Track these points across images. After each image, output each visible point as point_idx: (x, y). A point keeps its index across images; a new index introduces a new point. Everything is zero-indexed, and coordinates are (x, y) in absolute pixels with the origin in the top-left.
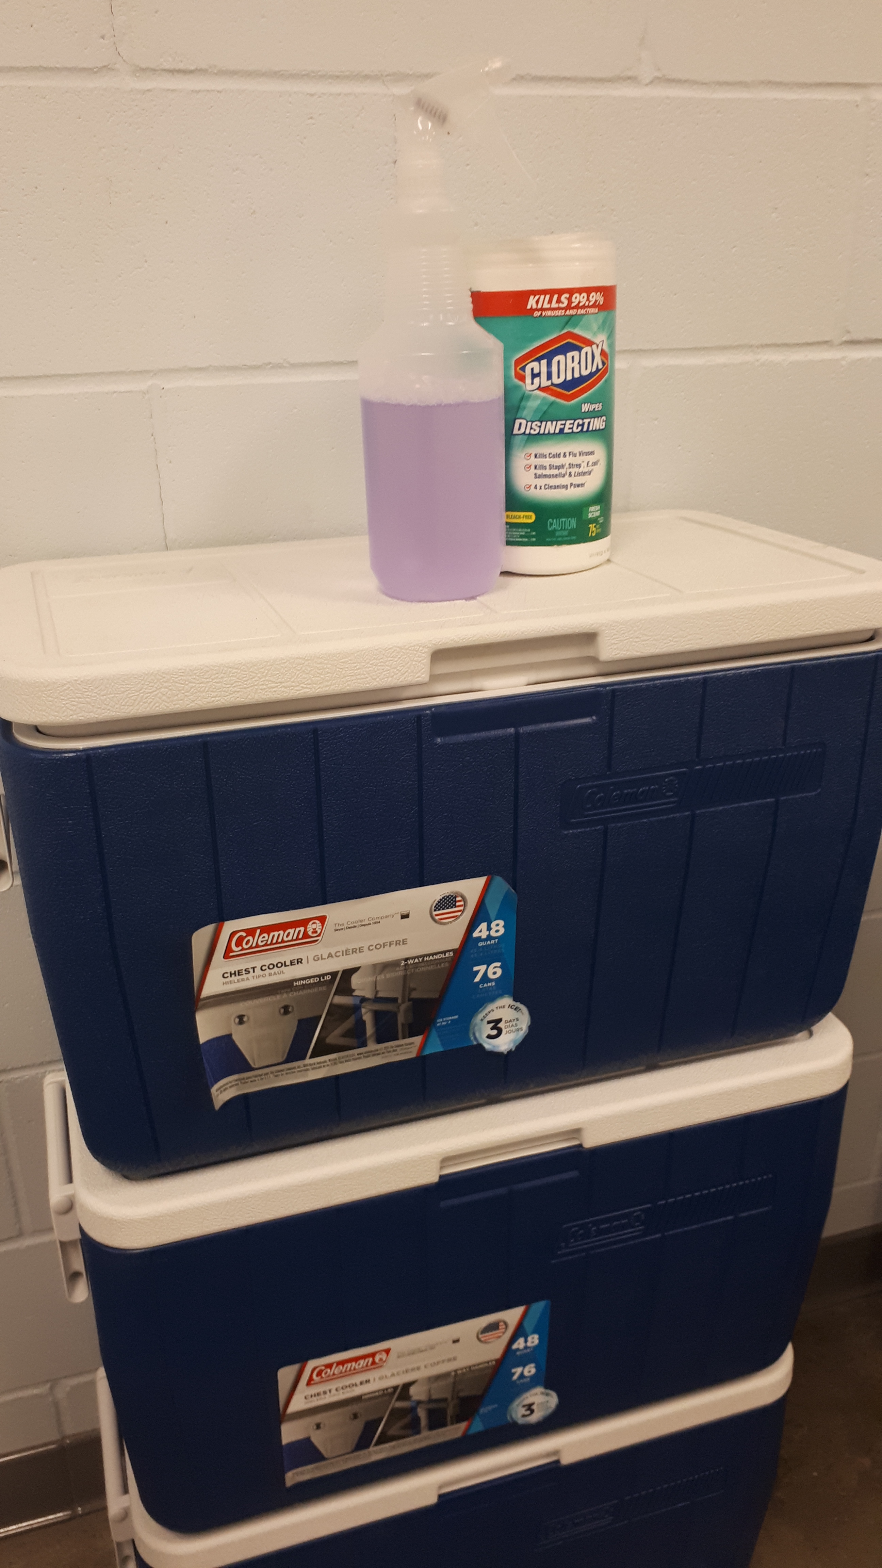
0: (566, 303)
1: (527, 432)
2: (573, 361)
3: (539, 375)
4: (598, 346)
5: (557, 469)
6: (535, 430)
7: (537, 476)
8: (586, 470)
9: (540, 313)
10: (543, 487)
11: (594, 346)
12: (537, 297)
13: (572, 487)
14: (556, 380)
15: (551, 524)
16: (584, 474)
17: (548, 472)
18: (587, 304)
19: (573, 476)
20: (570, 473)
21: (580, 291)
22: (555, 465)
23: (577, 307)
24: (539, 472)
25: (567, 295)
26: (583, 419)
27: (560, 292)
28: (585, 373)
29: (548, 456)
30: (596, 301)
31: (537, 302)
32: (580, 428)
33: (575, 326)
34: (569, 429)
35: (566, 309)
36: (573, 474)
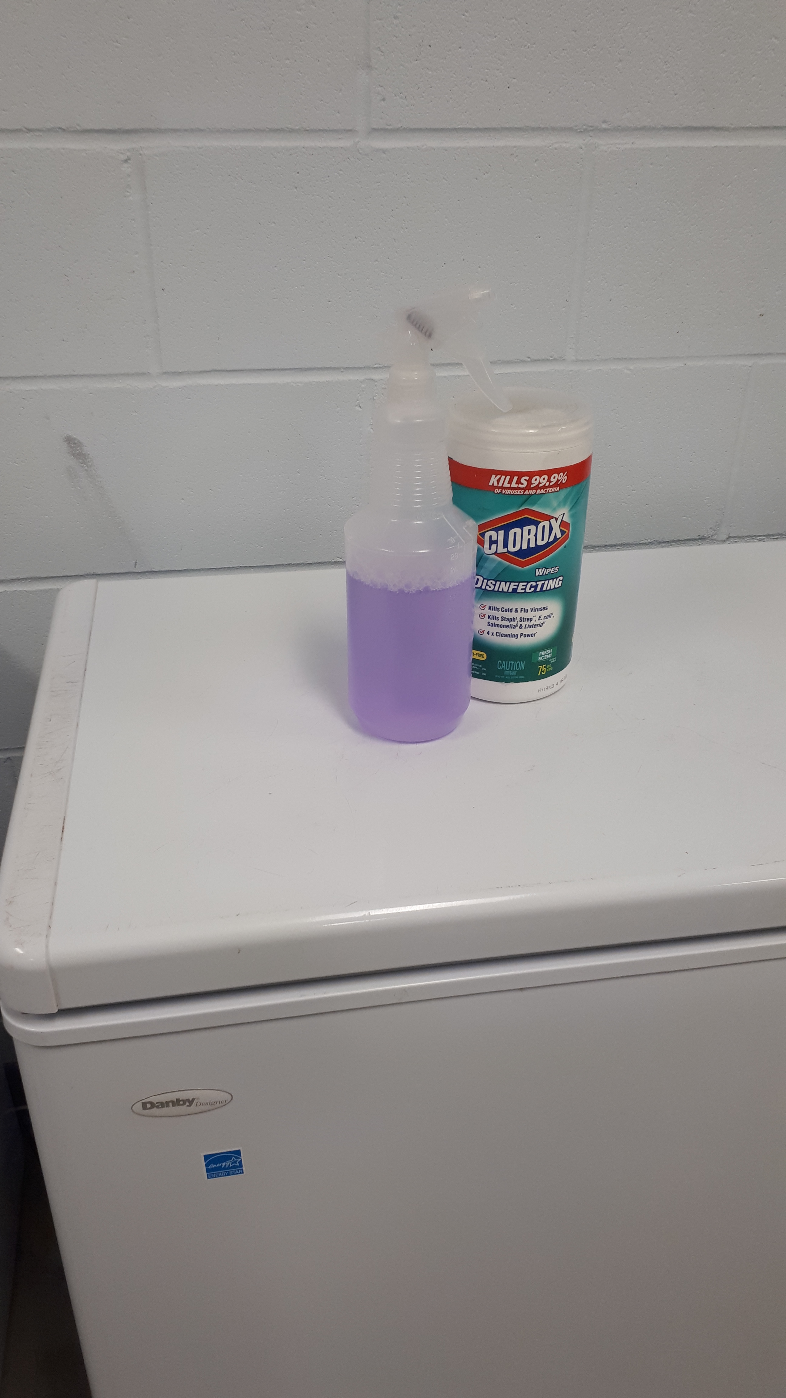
0: (525, 484)
1: (483, 587)
2: (529, 534)
3: (496, 542)
4: (557, 519)
5: (509, 622)
6: (490, 587)
7: (489, 624)
8: (538, 622)
9: (500, 490)
10: (495, 634)
11: (553, 521)
12: (499, 477)
13: (522, 636)
14: (511, 549)
15: (500, 665)
16: (535, 626)
17: (500, 622)
18: (547, 484)
19: (523, 627)
20: (521, 625)
21: (540, 473)
22: (506, 618)
23: (537, 487)
24: (492, 621)
25: (527, 478)
26: (536, 582)
27: (520, 475)
28: (540, 543)
29: (500, 610)
30: (558, 481)
31: (498, 481)
32: (533, 589)
33: (534, 504)
34: (522, 589)
35: (524, 489)
36: (523, 626)
